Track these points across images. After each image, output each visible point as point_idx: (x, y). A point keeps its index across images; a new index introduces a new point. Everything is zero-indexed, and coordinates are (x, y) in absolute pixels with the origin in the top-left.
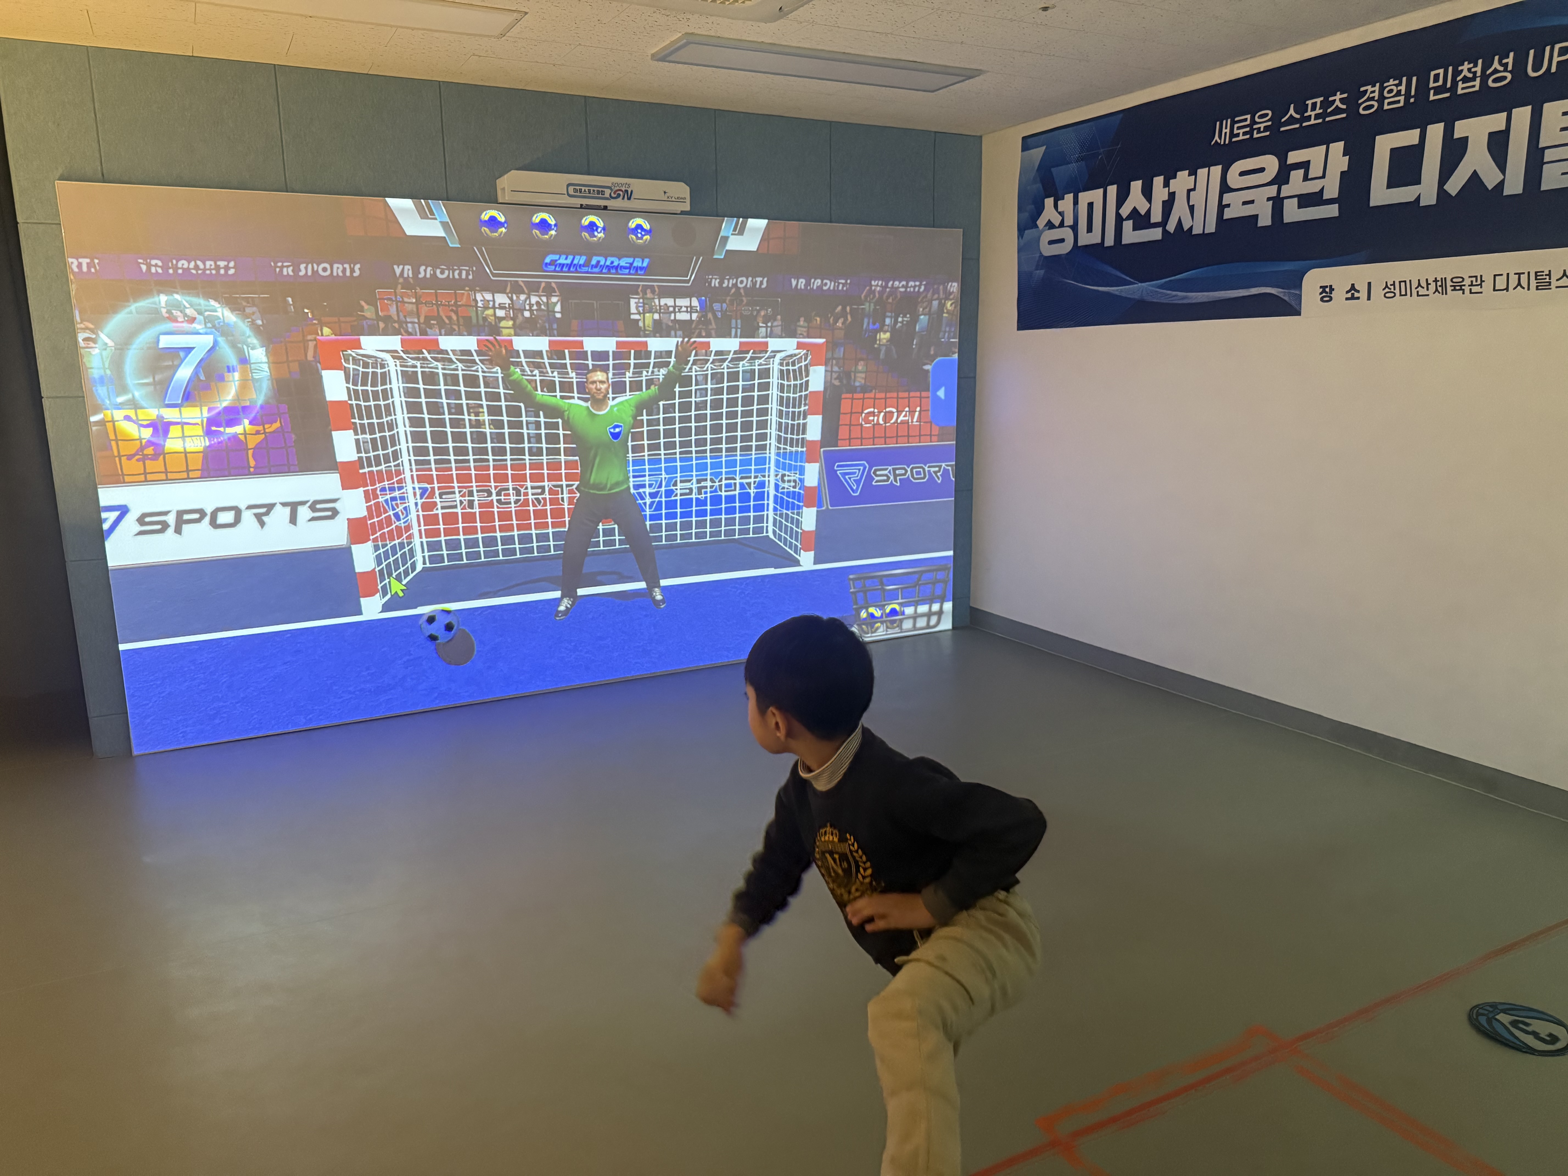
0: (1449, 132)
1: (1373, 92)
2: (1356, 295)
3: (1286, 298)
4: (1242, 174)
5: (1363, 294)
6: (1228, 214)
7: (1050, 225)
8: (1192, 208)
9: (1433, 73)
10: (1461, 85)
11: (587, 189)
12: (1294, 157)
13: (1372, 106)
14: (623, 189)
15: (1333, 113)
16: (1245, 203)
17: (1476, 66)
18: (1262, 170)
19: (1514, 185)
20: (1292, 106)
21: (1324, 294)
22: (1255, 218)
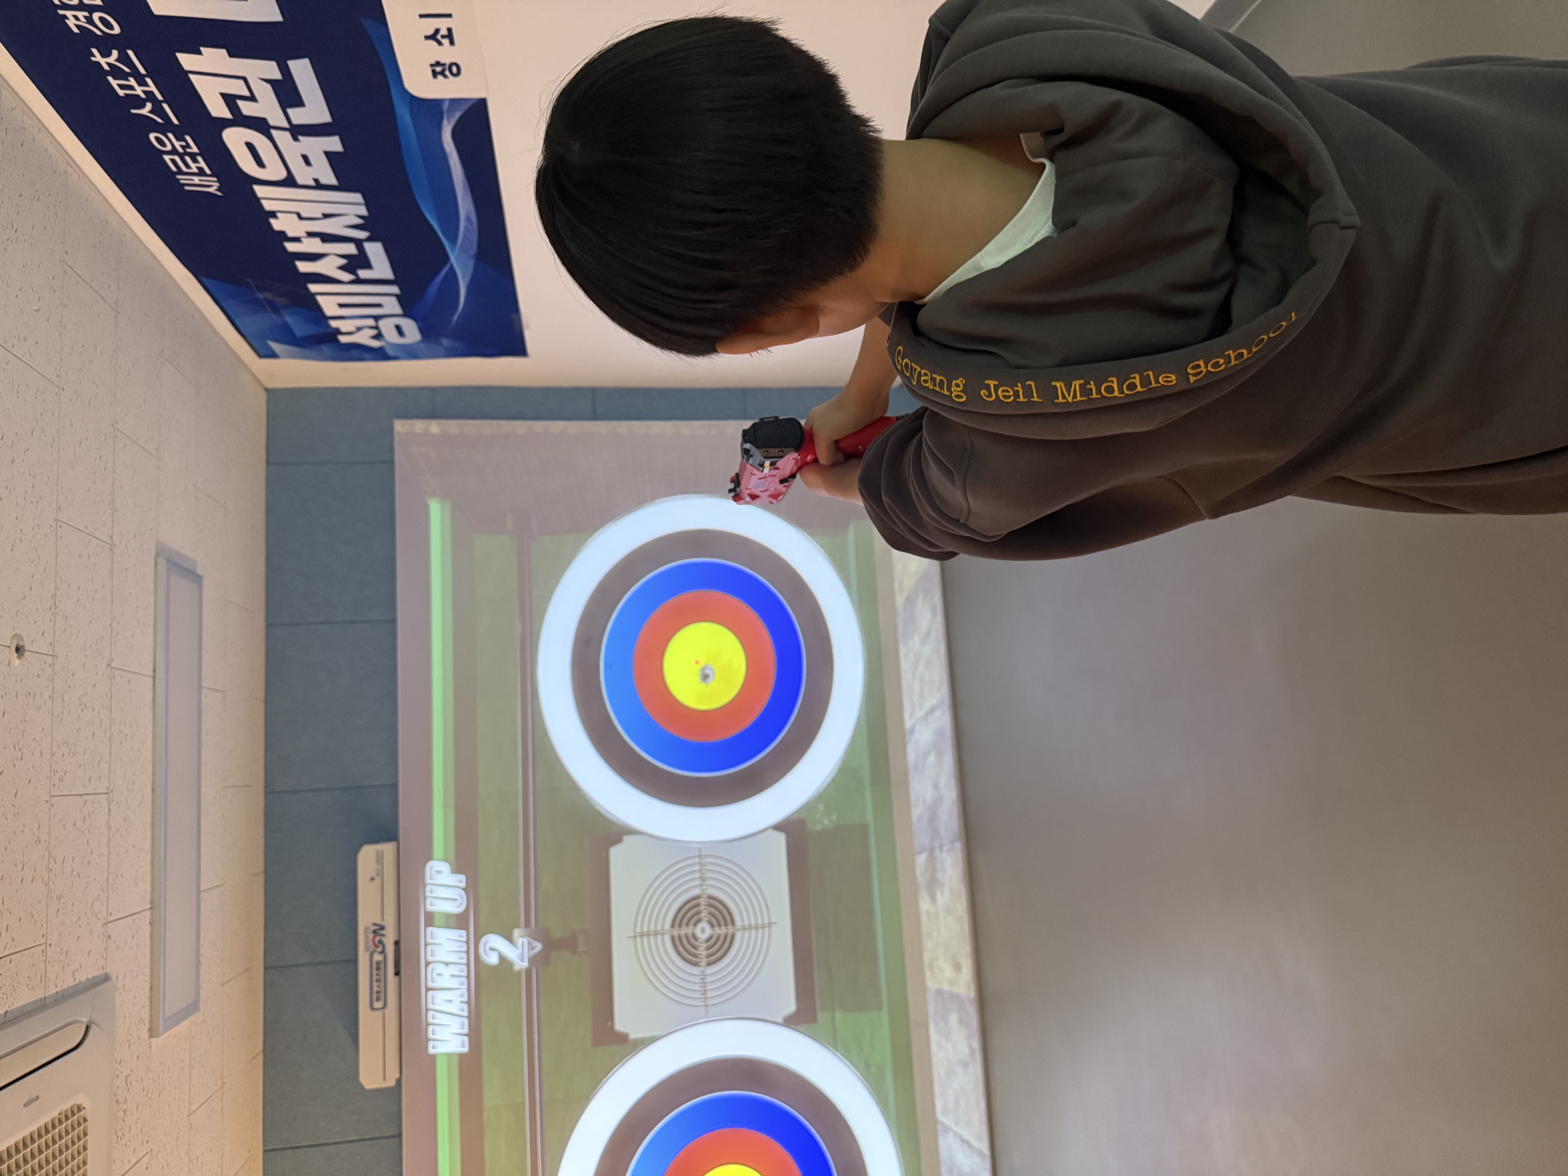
1: (76, 18)
2: (444, 32)
3: (458, 114)
5: (441, 23)
11: (375, 984)
12: (218, 109)
13: (102, 19)
14: (371, 936)
18: (250, 146)
21: (447, 73)
22: (329, 155)
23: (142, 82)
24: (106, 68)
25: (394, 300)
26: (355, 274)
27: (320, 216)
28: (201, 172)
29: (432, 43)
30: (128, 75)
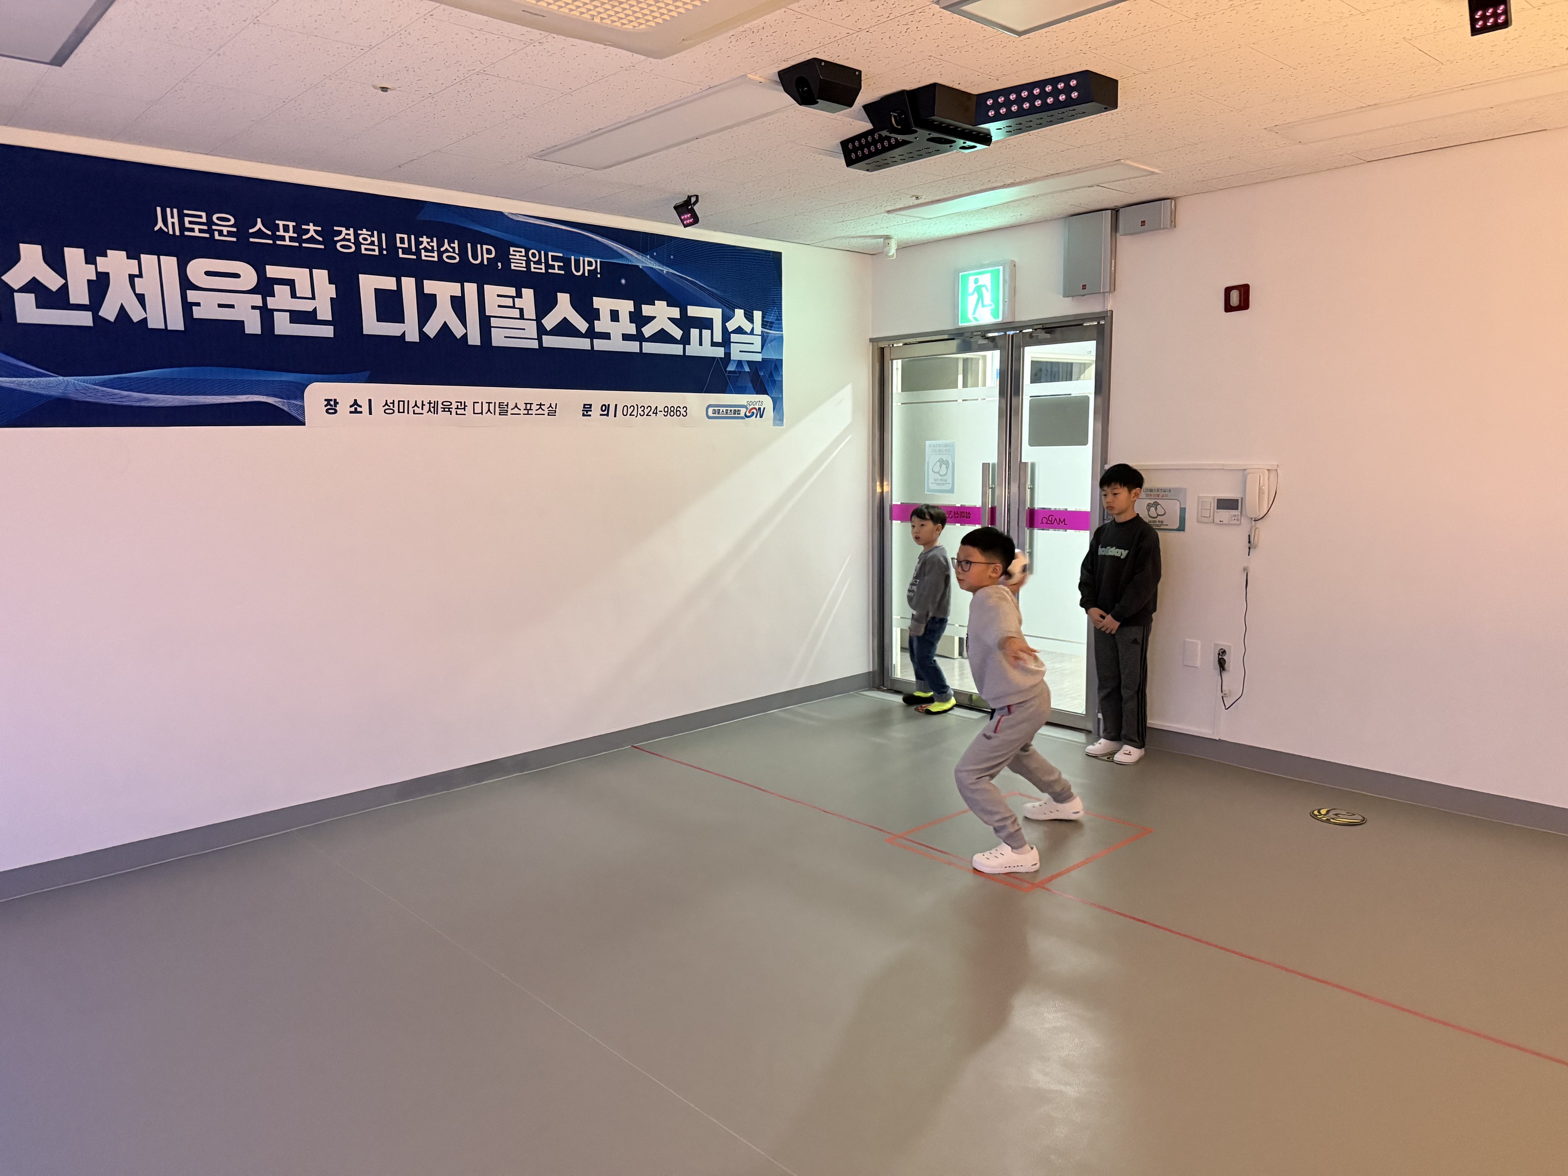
0: (419, 288)
1: (348, 234)
2: (359, 409)
3: (286, 408)
4: (210, 273)
5: (365, 409)
6: (197, 313)
8: (140, 298)
9: (398, 236)
10: (423, 253)
12: (273, 271)
13: (350, 247)
15: (307, 241)
16: (220, 306)
17: (432, 241)
18: (234, 275)
19: (474, 339)
20: (259, 220)
21: (329, 407)
22: (238, 325)
24: (304, 227)
26: (25, 289)
27: (138, 290)
28: (183, 227)
29: (351, 402)
30: (299, 237)
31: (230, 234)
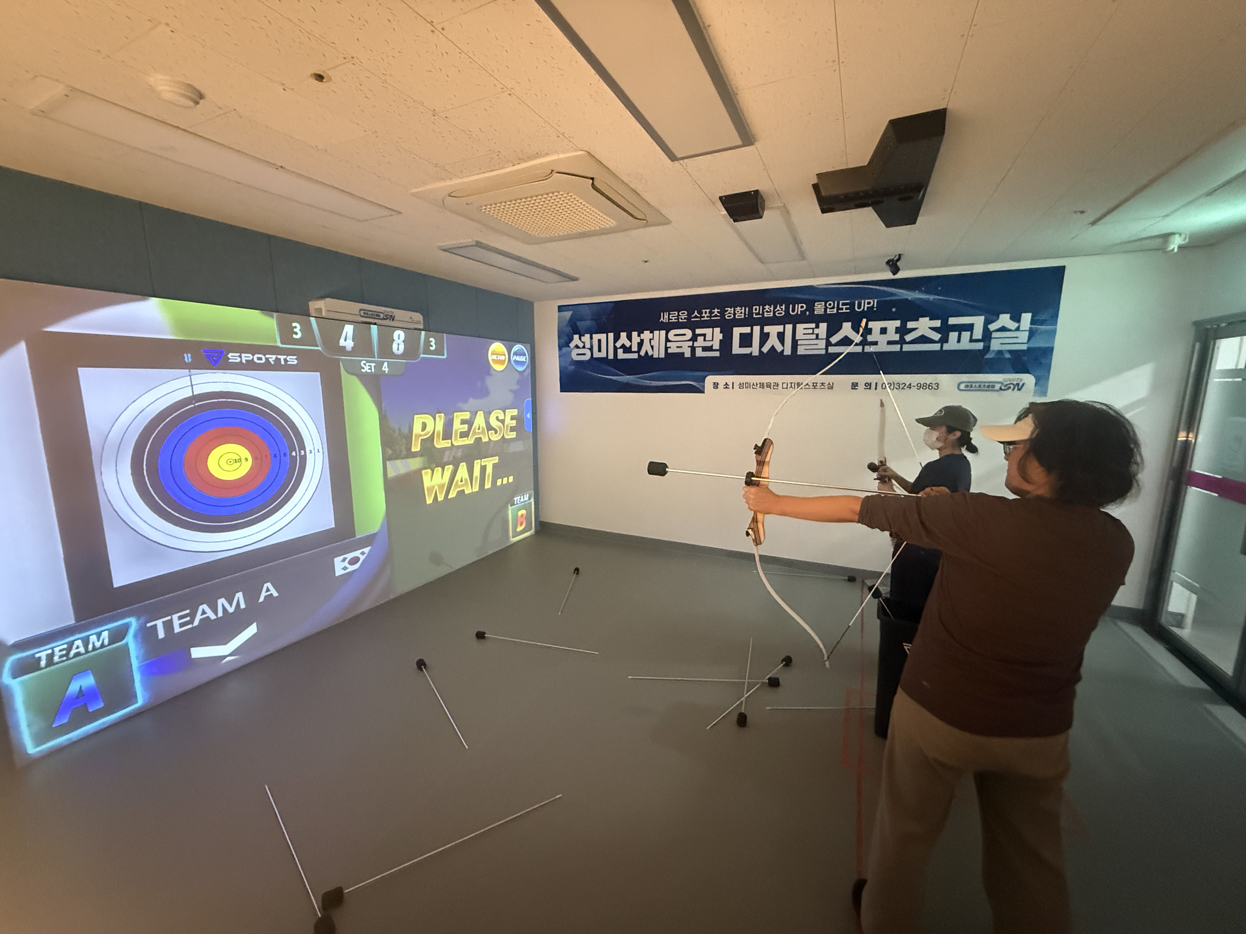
0: (762, 330)
1: (731, 311)
2: (728, 387)
3: (698, 386)
4: (675, 335)
5: (731, 386)
6: (670, 351)
7: (577, 347)
8: (652, 347)
9: (754, 308)
10: (765, 313)
11: (371, 313)
12: (698, 331)
13: (731, 316)
14: (390, 314)
15: (713, 317)
16: (677, 347)
17: (771, 307)
18: (685, 335)
19: (788, 352)
20: (696, 311)
21: (714, 386)
22: (683, 354)
23: (707, 317)
24: (713, 311)
25: (605, 356)
26: (621, 348)
27: (652, 344)
28: (669, 319)
29: (725, 384)
30: (711, 315)
31: (685, 319)
